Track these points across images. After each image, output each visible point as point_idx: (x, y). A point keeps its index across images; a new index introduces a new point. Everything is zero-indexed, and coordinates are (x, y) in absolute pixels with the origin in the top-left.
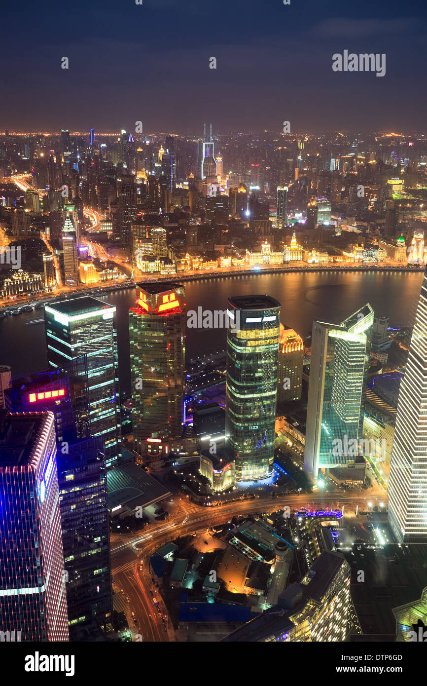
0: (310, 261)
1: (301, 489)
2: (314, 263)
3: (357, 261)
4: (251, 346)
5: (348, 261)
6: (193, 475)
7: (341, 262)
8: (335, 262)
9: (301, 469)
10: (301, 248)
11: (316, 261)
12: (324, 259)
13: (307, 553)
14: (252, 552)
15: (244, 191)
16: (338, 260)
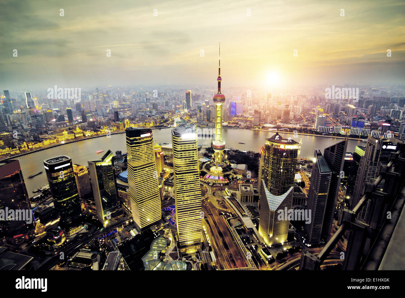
0: (86, 135)
1: (99, 228)
2: (88, 136)
4: (60, 179)
5: (102, 133)
6: (44, 243)
8: (97, 134)
9: (97, 219)
10: (82, 131)
11: (90, 135)
12: (92, 133)
13: (106, 253)
14: (81, 265)
15: (50, 111)
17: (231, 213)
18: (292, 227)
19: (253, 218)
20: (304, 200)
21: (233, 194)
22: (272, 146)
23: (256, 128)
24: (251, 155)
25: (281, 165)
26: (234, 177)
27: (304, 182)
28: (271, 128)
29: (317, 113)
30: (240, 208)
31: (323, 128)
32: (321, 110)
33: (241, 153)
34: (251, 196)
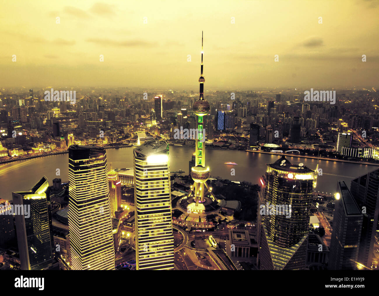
0: (12, 156)
2: (15, 156)
3: (41, 151)
5: (36, 152)
7: (32, 153)
8: (28, 154)
10: (6, 149)
12: (21, 153)
16: (30, 153)
20: (323, 255)
21: (221, 244)
22: (276, 175)
23: (253, 148)
24: (246, 187)
25: (289, 202)
26: (221, 220)
27: (323, 229)
28: (274, 150)
29: (338, 129)
30: (231, 265)
31: (348, 149)
32: (345, 125)
33: (232, 184)
34: (247, 248)
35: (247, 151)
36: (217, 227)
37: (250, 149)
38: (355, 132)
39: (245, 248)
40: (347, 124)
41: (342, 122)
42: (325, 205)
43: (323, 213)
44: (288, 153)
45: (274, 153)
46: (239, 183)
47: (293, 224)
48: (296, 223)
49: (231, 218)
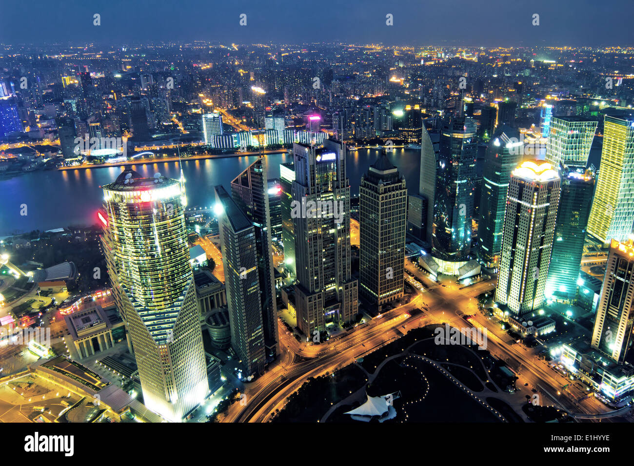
17: (63, 398)
18: (212, 359)
19: (126, 382)
20: (219, 295)
21: (56, 347)
22: (122, 201)
23: (71, 162)
24: (78, 235)
25: (153, 239)
26: (45, 306)
27: (212, 259)
28: (111, 157)
29: (201, 110)
30: (86, 373)
31: (219, 138)
32: (208, 102)
33: (49, 236)
34: (107, 334)
35: (61, 169)
36: (40, 322)
37: (67, 164)
38: (223, 111)
39: (103, 335)
40: (211, 101)
41: (203, 98)
42: (207, 226)
43: (208, 237)
44: (136, 159)
45: (113, 165)
46: (62, 230)
47: (168, 268)
48: (172, 267)
49: (64, 295)
